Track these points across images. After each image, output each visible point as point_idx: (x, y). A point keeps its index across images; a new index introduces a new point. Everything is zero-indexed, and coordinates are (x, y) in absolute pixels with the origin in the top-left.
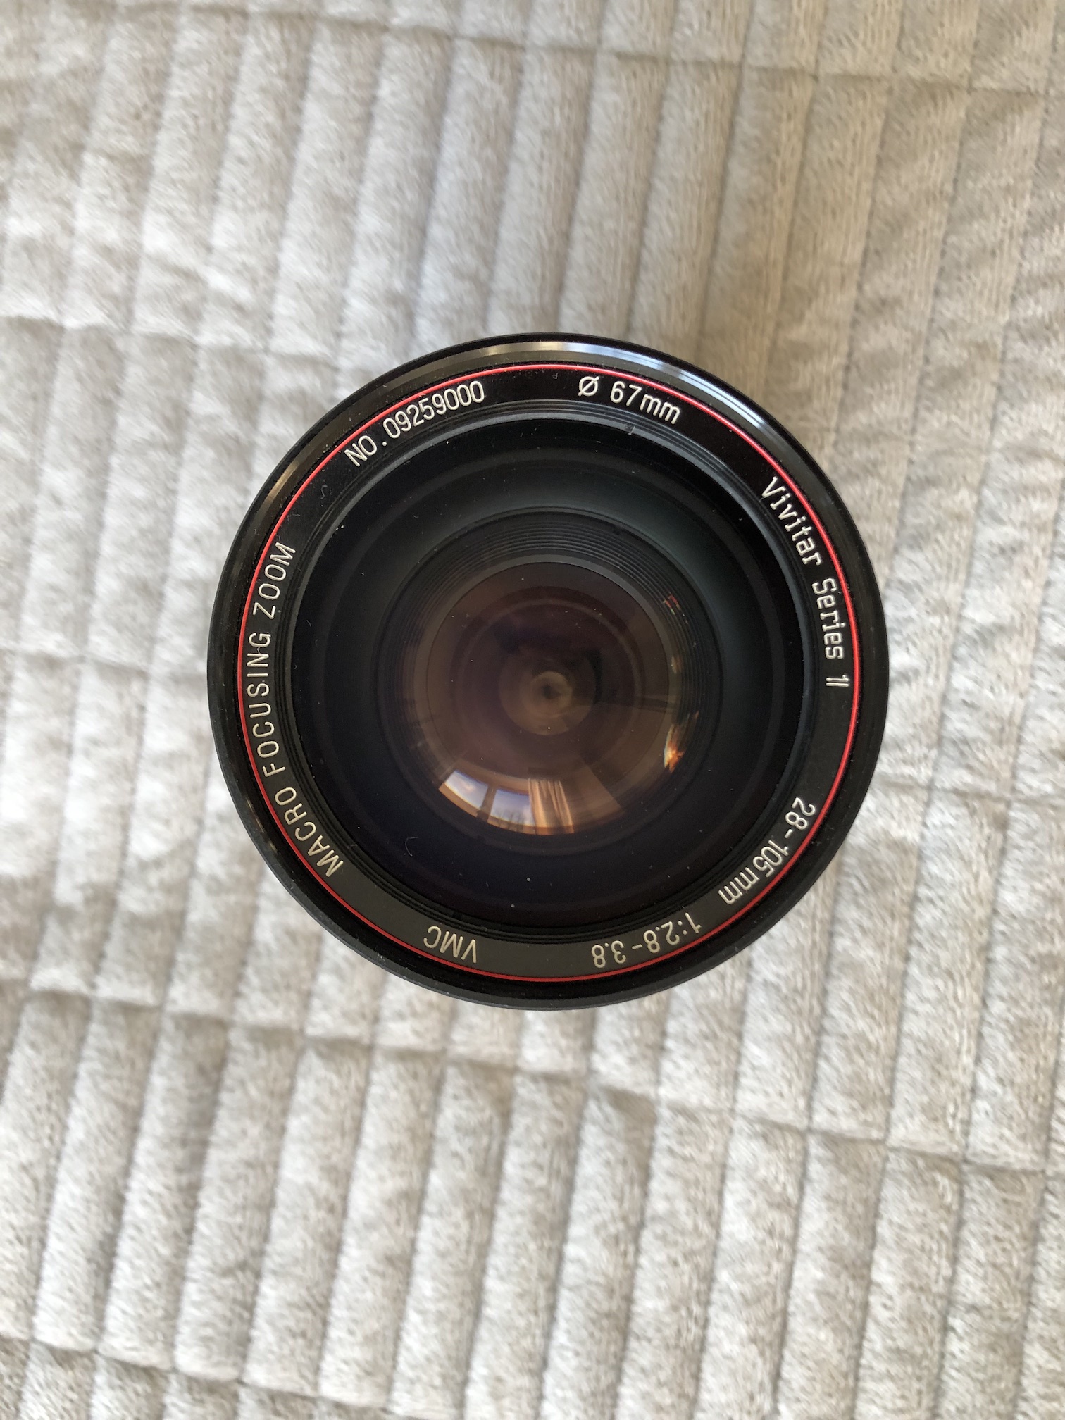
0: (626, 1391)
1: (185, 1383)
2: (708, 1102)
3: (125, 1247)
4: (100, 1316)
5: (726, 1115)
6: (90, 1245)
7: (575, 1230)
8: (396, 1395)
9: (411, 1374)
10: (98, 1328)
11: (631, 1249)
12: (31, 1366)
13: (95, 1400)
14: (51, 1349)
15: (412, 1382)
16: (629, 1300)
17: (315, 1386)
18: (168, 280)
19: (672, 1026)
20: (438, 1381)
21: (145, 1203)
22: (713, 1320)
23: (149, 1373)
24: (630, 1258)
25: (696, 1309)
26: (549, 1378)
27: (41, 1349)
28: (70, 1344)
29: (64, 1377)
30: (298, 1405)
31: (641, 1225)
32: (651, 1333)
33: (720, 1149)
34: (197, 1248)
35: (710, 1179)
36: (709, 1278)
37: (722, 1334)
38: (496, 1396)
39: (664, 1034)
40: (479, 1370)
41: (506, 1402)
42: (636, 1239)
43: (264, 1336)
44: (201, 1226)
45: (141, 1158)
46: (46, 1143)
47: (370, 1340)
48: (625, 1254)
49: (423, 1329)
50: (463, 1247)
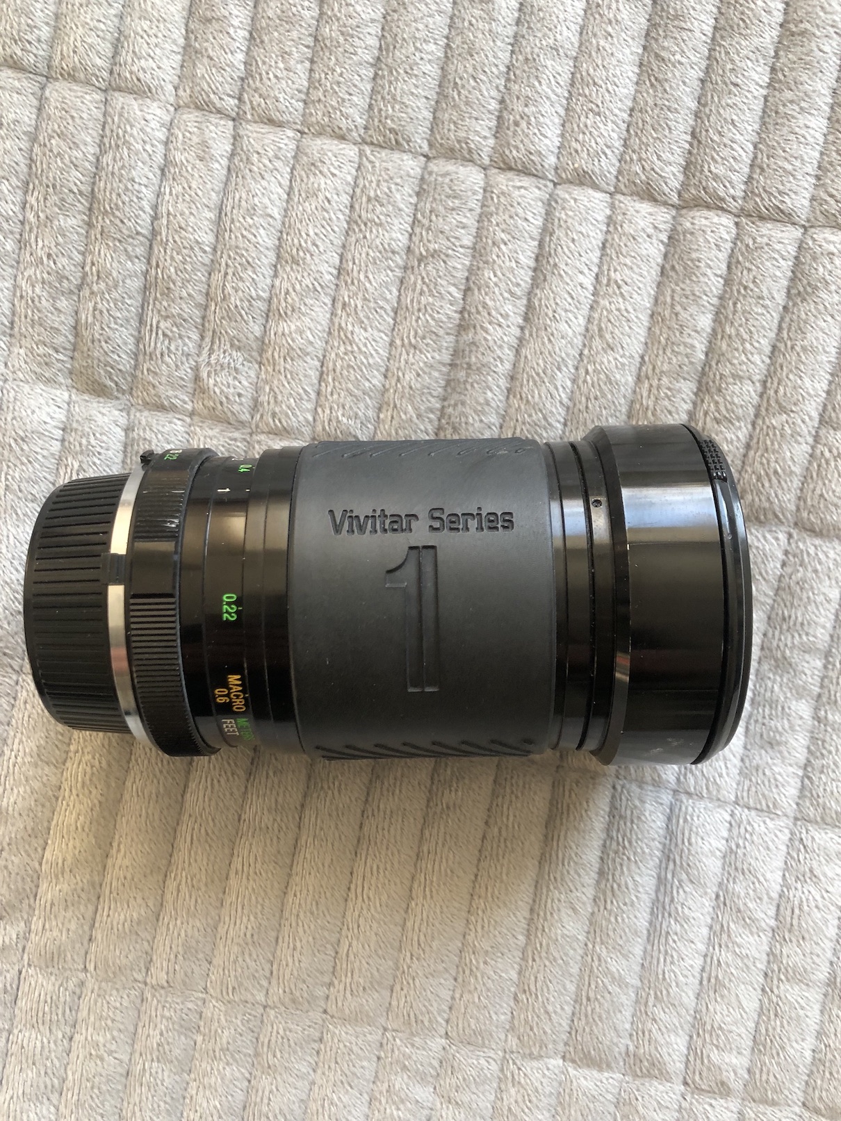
3: (525, 277)
4: (548, 215)
5: (10, 377)
6: (555, 280)
7: (135, 284)
8: (293, 146)
9: (278, 164)
10: (550, 205)
11: (87, 268)
12: (614, 171)
13: (557, 141)
14: (595, 187)
15: (277, 157)
16: (90, 225)
17: (361, 154)
19: (56, 447)
20: (255, 158)
21: (506, 317)
22: (17, 209)
23: (507, 167)
24: (89, 261)
25: (31, 217)
26: (159, 159)
27: (603, 185)
28: (577, 192)
29: (583, 162)
30: (378, 138)
31: (80, 288)
32: (71, 197)
33: (16, 350)
34: (461, 275)
35: (22, 326)
36: (22, 243)
37: (10, 197)
38: (204, 144)
39: (63, 440)
40: (219, 168)
41: (195, 139)
42: (85, 275)
43: (404, 197)
44: (458, 295)
45: (508, 354)
46: (590, 368)
47: (312, 194)
48: (93, 264)
49: (266, 201)
50: (230, 271)
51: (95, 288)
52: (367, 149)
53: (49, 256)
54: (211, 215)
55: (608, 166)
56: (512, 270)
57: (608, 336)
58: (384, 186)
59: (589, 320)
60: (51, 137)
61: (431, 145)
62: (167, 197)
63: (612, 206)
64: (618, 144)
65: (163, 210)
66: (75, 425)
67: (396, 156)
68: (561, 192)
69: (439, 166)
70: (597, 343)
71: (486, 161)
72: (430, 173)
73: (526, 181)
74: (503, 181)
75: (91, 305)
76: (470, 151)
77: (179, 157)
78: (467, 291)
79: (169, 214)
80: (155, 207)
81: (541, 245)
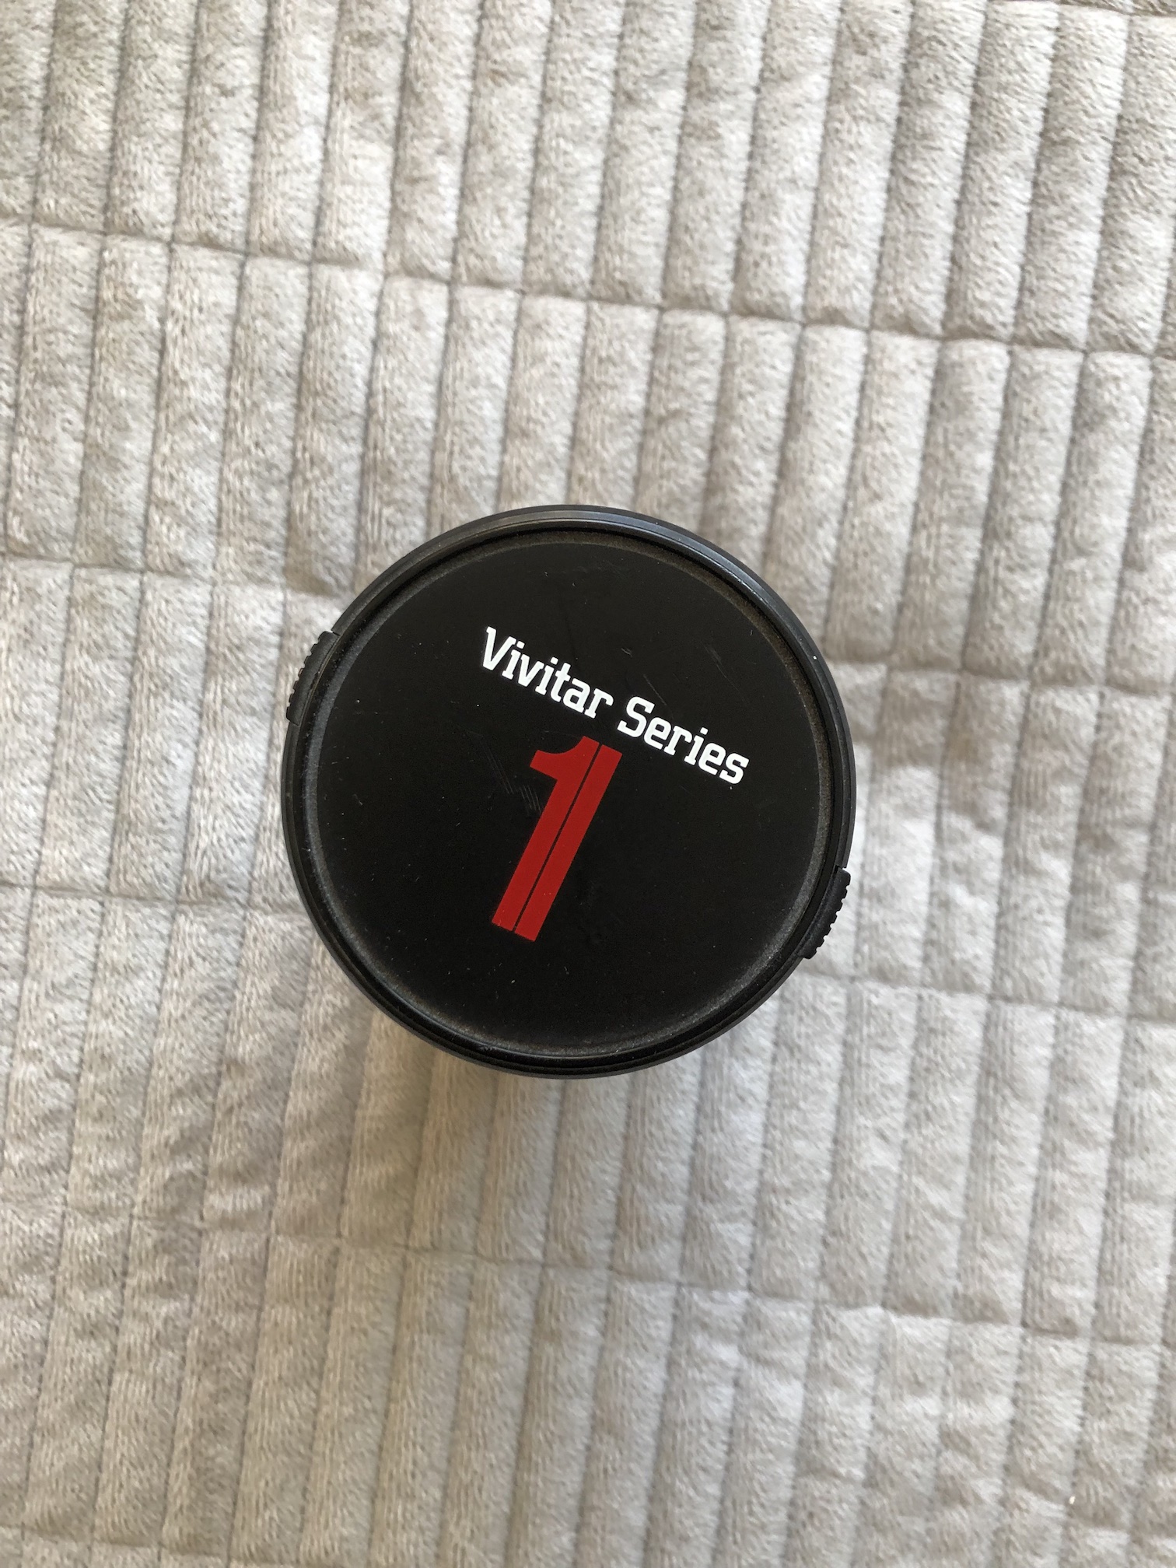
0: (298, 327)
1: (714, 304)
2: (237, 591)
3: (775, 430)
4: (798, 359)
5: (219, 580)
6: (809, 431)
7: (352, 468)
8: (514, 307)
9: (500, 329)
10: (799, 351)
11: (299, 455)
12: (867, 305)
13: (802, 279)
14: (848, 324)
15: (498, 321)
16: (299, 407)
17: (589, 311)
18: (776, 1355)
19: (273, 654)
20: (474, 324)
21: (757, 474)
22: (221, 397)
23: (748, 311)
24: (300, 445)
25: (236, 405)
26: (370, 332)
27: (857, 322)
28: (828, 332)
29: (832, 299)
30: (604, 293)
31: (291, 476)
32: (277, 381)
33: (224, 550)
34: (705, 434)
35: (230, 523)
36: (227, 433)
37: (213, 385)
38: (419, 313)
39: (281, 647)
40: (436, 336)
41: (409, 308)
42: (296, 462)
43: (638, 355)
44: (702, 455)
45: (762, 515)
46: (857, 521)
47: (538, 359)
48: (305, 449)
49: (490, 370)
50: (456, 449)
51: (309, 475)
52: (595, 306)
53: (257, 445)
54: (431, 388)
55: (860, 300)
56: (761, 423)
57: (874, 485)
58: (616, 345)
59: (852, 469)
60: (254, 319)
61: (664, 295)
62: (382, 372)
63: (869, 344)
64: (870, 277)
65: (378, 386)
66: (293, 629)
67: (627, 310)
68: (811, 334)
69: (674, 318)
70: (862, 493)
71: (725, 307)
72: (666, 326)
73: (770, 326)
74: (746, 328)
75: (305, 495)
76: (708, 298)
77: (392, 328)
78: (713, 452)
79: (385, 390)
80: (369, 384)
81: (792, 393)
